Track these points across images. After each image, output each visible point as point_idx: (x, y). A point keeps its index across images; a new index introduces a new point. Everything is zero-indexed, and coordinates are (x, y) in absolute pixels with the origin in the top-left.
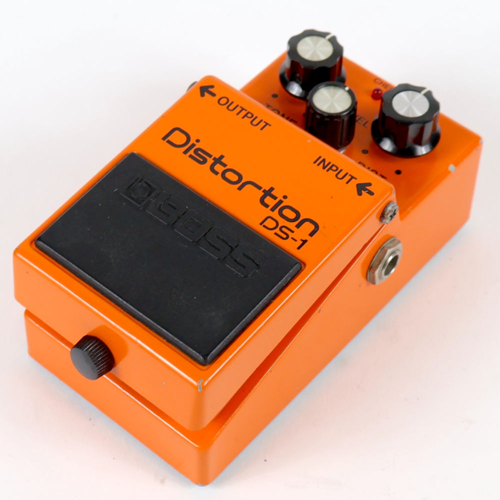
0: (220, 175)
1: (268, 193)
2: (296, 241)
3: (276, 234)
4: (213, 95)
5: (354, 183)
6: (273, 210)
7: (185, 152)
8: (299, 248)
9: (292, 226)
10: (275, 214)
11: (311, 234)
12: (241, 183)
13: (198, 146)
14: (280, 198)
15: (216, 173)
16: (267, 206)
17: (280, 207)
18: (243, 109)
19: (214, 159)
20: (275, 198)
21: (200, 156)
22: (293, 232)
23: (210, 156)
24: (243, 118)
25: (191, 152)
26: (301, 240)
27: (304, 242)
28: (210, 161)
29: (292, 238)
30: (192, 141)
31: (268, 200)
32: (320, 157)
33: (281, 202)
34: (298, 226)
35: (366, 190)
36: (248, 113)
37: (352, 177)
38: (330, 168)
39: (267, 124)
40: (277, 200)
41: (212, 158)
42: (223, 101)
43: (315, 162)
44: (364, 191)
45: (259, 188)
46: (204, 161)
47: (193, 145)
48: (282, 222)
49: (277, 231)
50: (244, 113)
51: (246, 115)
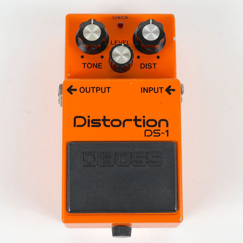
0: (111, 126)
1: (136, 120)
2: (164, 133)
3: (154, 136)
4: (75, 90)
5: (164, 90)
6: (144, 126)
7: (89, 126)
8: (168, 136)
9: (157, 127)
10: (147, 127)
11: (167, 126)
12: (122, 123)
13: (91, 119)
15: (109, 126)
16: (140, 126)
17: (146, 123)
18: (93, 88)
19: (102, 120)
20: (140, 120)
22: (159, 130)
23: (100, 120)
24: (97, 92)
25: (91, 124)
26: (166, 131)
27: (167, 131)
28: (102, 123)
29: (162, 133)
30: (87, 119)
31: (139, 123)
33: (144, 120)
34: (159, 126)
35: (170, 90)
36: (97, 88)
39: (109, 88)
40: (142, 120)
42: (82, 90)
43: (142, 92)
44: (171, 91)
45: (131, 120)
47: (89, 120)
48: (152, 129)
49: (153, 134)
50: (95, 89)
51: (97, 90)
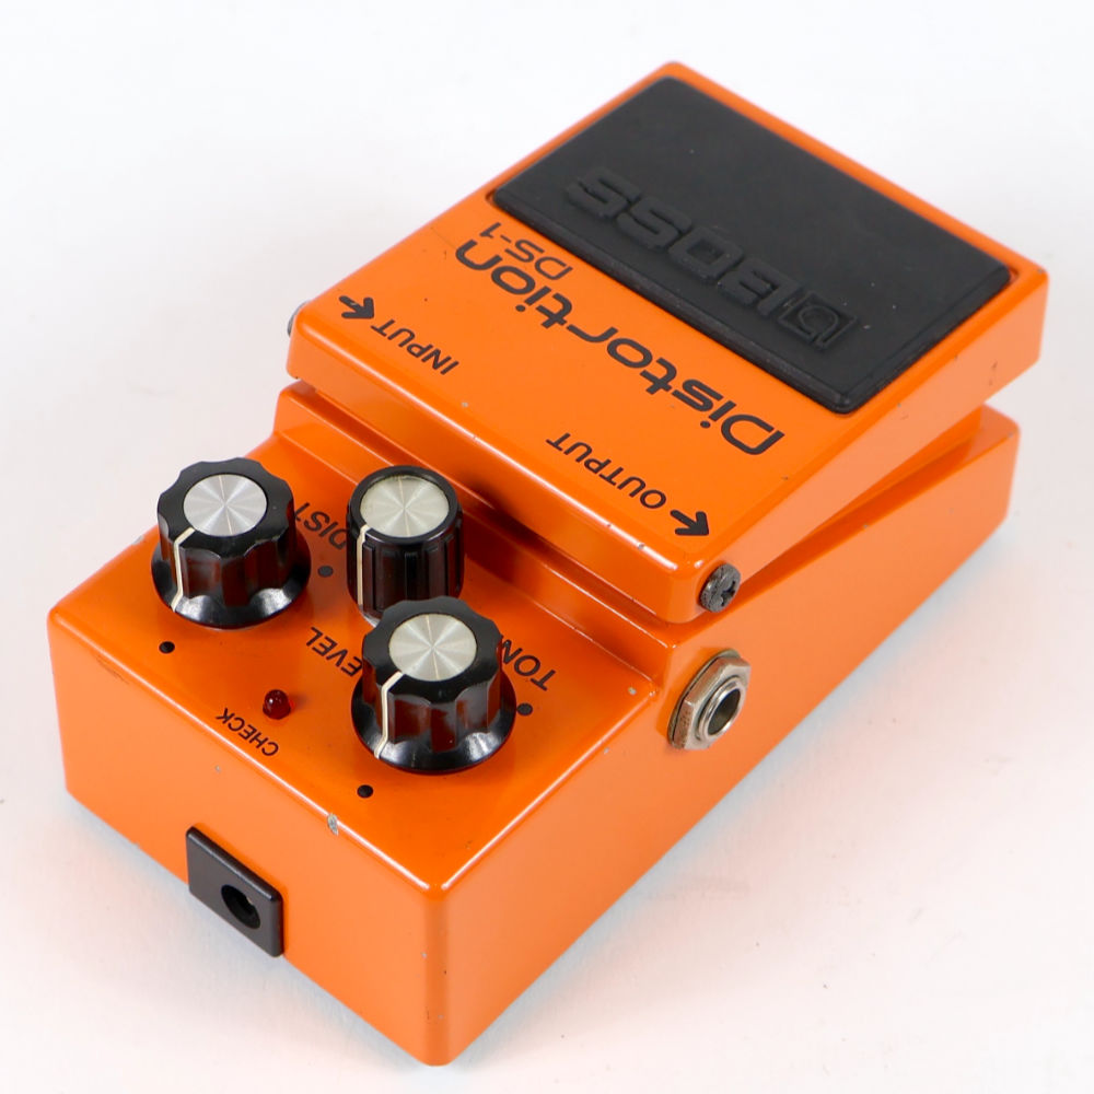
14: (531, 309)
21: (697, 395)
32: (444, 372)
37: (380, 331)
38: (423, 350)
41: (671, 391)
46: (688, 385)
